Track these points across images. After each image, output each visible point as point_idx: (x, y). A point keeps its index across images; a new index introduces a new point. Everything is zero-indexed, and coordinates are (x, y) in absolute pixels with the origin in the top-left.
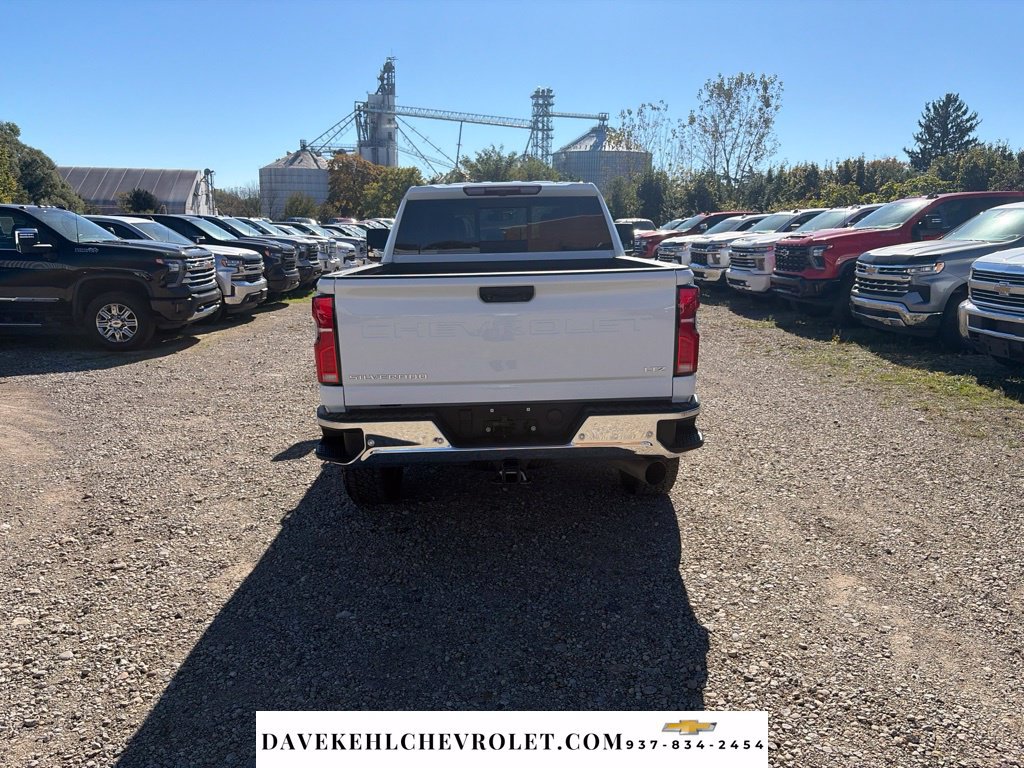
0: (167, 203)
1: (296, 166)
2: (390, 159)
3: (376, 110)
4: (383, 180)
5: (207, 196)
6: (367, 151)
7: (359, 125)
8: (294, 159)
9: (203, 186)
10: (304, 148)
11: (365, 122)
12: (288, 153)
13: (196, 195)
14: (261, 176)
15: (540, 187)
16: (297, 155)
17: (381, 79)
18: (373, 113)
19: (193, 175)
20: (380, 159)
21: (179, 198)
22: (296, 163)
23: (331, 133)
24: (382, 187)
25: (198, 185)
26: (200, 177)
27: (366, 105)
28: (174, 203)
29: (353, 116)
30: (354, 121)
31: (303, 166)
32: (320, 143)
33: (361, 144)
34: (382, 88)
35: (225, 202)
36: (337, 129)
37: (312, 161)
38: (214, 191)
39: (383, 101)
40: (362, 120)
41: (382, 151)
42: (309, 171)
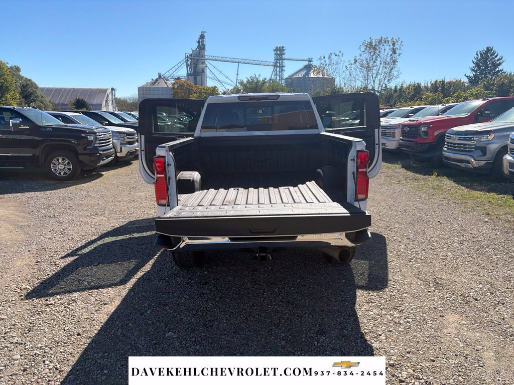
0: (93, 105)
1: (156, 86)
2: (203, 82)
3: (196, 58)
4: (199, 93)
5: (112, 101)
6: (191, 78)
7: (187, 65)
8: (155, 82)
9: (110, 96)
10: (160, 77)
11: (191, 63)
12: (152, 80)
13: (107, 101)
14: (139, 91)
15: (279, 96)
16: (157, 80)
17: (199, 42)
18: (194, 59)
19: (105, 91)
20: (198, 82)
21: (98, 102)
22: (156, 84)
23: (174, 69)
24: (199, 96)
25: (108, 96)
26: (109, 92)
27: (191, 55)
28: (96, 105)
29: (184, 60)
30: (185, 63)
31: (160, 86)
32: (168, 74)
33: (188, 75)
34: (199, 46)
35: (122, 104)
36: (177, 67)
37: (164, 83)
38: (116, 99)
39: (199, 54)
40: (189, 63)
41: (199, 78)
42: (163, 89)
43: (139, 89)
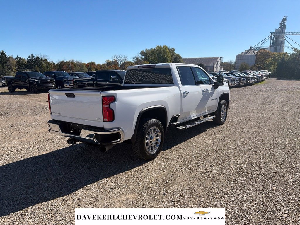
0: (209, 67)
1: (247, 54)
2: (280, 50)
3: (278, 34)
4: (273, 57)
5: (220, 64)
6: (273, 48)
7: (271, 40)
8: (247, 52)
9: (219, 62)
10: (251, 48)
11: (273, 38)
12: (246, 51)
13: (217, 64)
15: (155, 65)
16: (249, 50)
17: (281, 24)
18: (277, 35)
19: (217, 59)
20: (277, 50)
21: (212, 65)
22: (247, 53)
23: (261, 43)
24: (273, 59)
25: (218, 61)
26: (219, 59)
27: (274, 33)
28: (211, 66)
29: (269, 37)
30: (269, 39)
31: (250, 54)
32: (257, 46)
33: (271, 46)
34: (281, 27)
35: (227, 67)
36: (265, 40)
37: (253, 53)
38: (222, 63)
39: (281, 31)
40: (272, 38)
41: (278, 48)
42: (251, 55)
43: (237, 57)
